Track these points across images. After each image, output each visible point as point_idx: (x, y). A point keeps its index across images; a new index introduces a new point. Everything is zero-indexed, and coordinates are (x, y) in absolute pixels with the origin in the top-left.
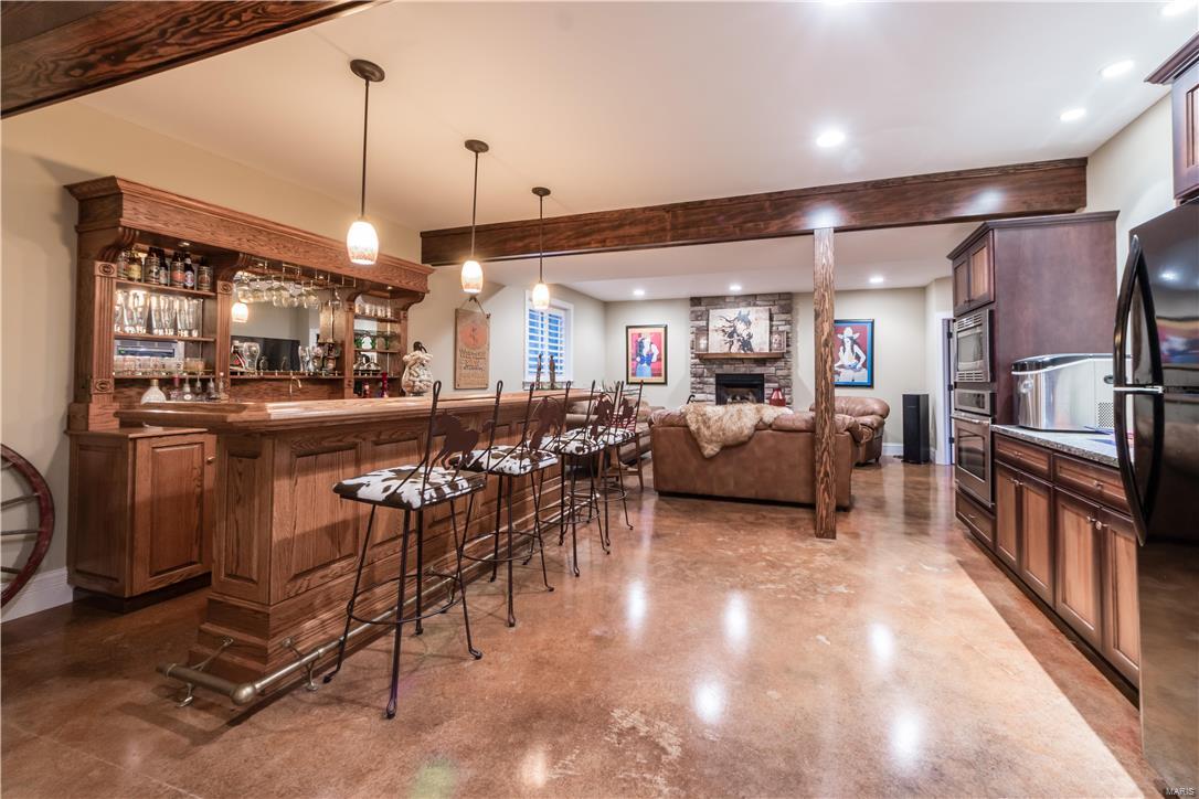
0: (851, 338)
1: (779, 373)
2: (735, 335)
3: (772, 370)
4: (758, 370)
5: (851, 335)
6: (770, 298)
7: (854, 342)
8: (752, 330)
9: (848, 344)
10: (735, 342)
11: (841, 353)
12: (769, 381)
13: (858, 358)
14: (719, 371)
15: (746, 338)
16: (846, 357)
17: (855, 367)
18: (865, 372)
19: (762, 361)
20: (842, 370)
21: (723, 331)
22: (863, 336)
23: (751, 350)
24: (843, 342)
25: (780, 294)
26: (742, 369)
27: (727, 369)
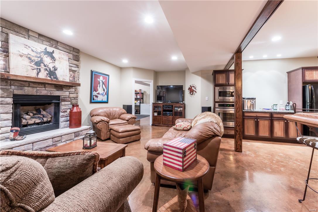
0: (102, 81)
1: (71, 95)
2: (42, 65)
3: (67, 93)
4: (57, 93)
5: (102, 80)
6: (68, 48)
7: (103, 83)
8: (57, 64)
9: (101, 84)
10: (42, 70)
11: (98, 88)
12: (64, 101)
13: (104, 90)
14: (17, 92)
15: (52, 69)
16: (100, 90)
17: (103, 94)
18: (106, 96)
19: (60, 87)
20: (98, 95)
21: (29, 58)
22: (106, 81)
23: (56, 78)
24: (99, 82)
25: (74, 48)
26: (44, 92)
27: (28, 91)
